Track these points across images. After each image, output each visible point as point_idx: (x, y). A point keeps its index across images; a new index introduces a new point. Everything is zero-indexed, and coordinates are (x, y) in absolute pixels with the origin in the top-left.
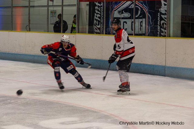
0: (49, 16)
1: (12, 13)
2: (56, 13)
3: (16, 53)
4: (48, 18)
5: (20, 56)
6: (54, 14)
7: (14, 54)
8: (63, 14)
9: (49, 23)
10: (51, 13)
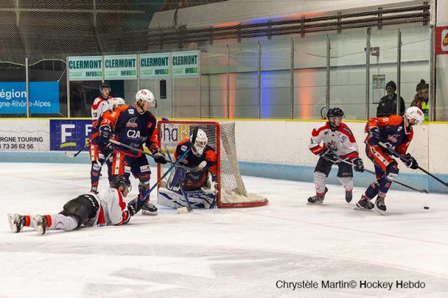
0: (371, 86)
1: (292, 83)
2: (384, 79)
3: (300, 165)
4: (368, 92)
5: (309, 170)
6: (379, 82)
7: (298, 167)
8: (401, 81)
9: (371, 101)
10: (374, 79)
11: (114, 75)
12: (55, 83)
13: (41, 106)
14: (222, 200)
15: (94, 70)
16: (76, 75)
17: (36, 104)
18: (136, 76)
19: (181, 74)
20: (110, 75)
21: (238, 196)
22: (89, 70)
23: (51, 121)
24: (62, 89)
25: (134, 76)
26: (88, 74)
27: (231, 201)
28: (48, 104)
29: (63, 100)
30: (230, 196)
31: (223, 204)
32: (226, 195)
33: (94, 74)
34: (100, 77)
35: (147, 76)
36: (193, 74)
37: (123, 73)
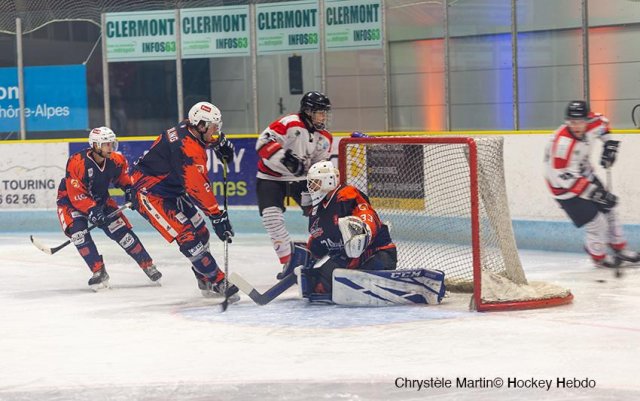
11: (201, 47)
12: (77, 67)
13: (49, 115)
14: (486, 295)
15: (159, 38)
16: (119, 49)
17: (40, 111)
18: (248, 49)
19: (345, 43)
20: (192, 47)
21: (514, 286)
22: (150, 39)
23: (71, 145)
24: (94, 78)
25: (243, 49)
26: (147, 47)
27: (503, 297)
28: (65, 111)
29: (94, 101)
30: (499, 287)
31: (487, 303)
32: (492, 284)
33: (159, 47)
34: (171, 53)
35: (271, 47)
36: (372, 42)
37: (221, 44)
